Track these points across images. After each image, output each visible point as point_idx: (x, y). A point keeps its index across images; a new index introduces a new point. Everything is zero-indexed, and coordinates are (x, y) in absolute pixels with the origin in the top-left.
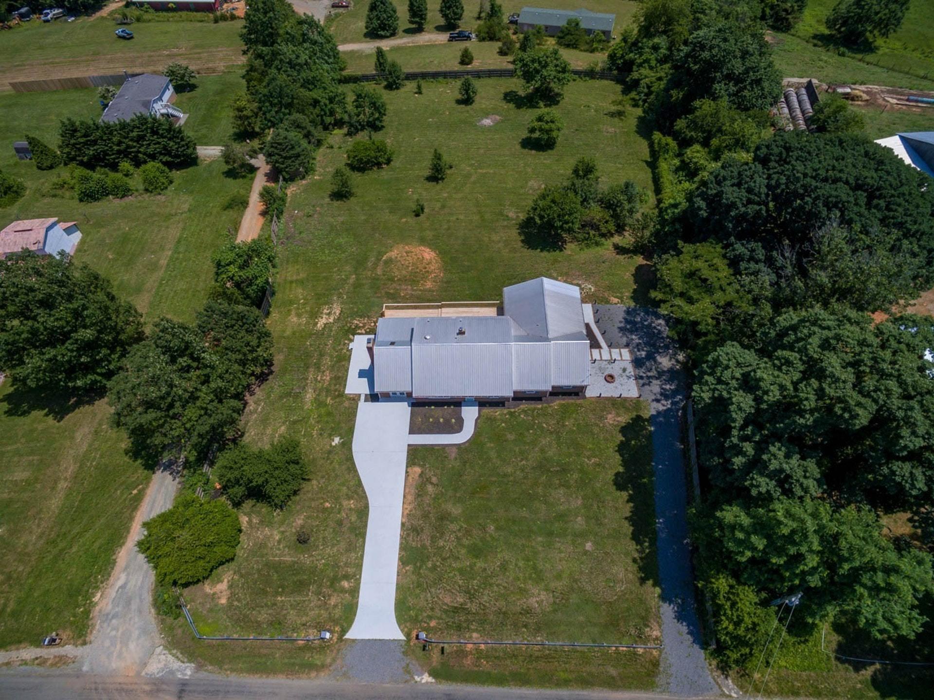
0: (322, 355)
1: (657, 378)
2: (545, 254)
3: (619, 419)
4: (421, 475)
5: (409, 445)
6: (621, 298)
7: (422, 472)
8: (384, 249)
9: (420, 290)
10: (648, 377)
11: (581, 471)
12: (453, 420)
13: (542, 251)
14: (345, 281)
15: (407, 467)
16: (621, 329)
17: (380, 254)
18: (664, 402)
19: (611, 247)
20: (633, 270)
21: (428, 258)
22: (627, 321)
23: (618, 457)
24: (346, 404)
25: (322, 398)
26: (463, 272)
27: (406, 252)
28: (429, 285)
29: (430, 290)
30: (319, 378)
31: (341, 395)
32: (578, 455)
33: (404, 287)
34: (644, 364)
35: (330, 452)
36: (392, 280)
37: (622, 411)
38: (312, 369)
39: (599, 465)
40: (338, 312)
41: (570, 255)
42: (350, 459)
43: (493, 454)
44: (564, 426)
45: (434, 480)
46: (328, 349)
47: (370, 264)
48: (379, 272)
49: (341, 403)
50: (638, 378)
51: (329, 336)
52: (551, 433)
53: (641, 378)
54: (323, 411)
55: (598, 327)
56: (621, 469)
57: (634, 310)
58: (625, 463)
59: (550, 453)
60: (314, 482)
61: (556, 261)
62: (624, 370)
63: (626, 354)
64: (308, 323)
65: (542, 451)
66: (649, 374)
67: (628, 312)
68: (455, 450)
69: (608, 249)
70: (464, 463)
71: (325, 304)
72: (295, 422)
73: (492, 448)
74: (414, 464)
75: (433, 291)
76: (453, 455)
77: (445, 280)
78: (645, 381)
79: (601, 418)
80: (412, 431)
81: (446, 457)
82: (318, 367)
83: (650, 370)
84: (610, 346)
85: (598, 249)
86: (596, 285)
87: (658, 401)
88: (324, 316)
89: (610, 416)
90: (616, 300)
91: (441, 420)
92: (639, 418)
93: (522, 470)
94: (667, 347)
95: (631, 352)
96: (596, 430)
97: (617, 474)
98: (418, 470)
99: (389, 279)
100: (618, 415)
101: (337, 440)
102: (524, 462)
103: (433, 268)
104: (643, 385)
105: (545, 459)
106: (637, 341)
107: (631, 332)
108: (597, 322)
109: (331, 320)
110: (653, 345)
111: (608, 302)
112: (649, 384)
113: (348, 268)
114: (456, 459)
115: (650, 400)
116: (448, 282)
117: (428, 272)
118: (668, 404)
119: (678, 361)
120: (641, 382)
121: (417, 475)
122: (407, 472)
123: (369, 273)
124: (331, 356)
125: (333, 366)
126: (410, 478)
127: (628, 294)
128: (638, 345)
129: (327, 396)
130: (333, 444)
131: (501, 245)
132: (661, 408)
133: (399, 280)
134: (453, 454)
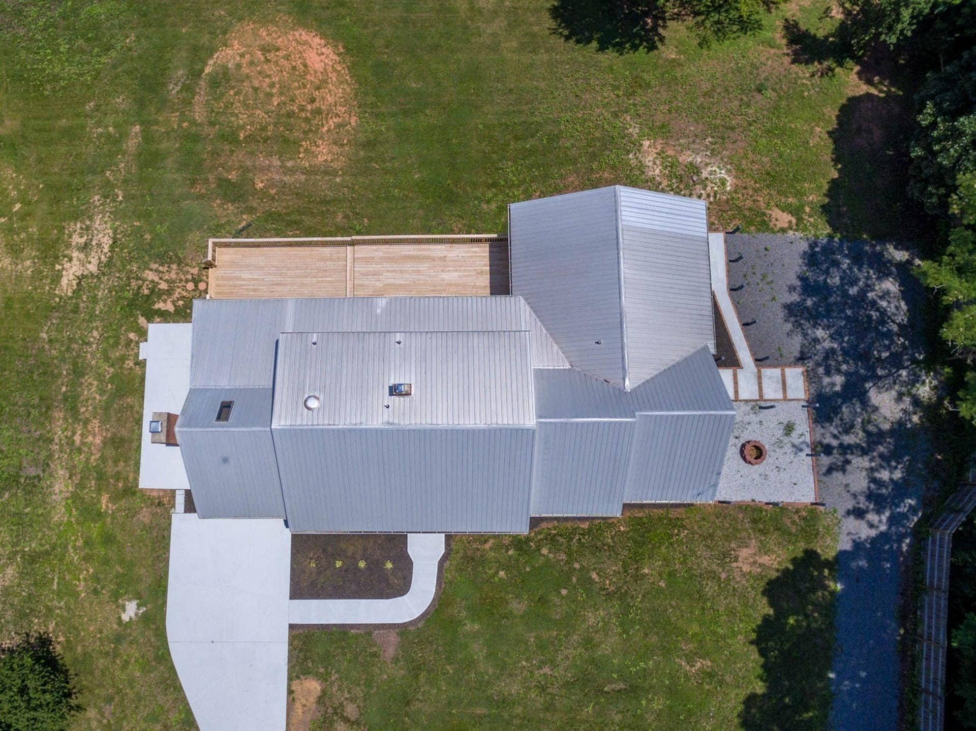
0: (78, 372)
1: (864, 452)
2: (609, 57)
3: (765, 560)
4: (321, 700)
5: (292, 627)
6: (796, 212)
7: (324, 692)
8: (205, 39)
9: (305, 171)
10: (845, 449)
11: (672, 692)
12: (389, 565)
13: (602, 48)
14: (115, 141)
15: (290, 679)
16: (791, 310)
17: (200, 54)
18: (872, 517)
19: (779, 38)
20: (831, 113)
21: (319, 66)
22: (807, 287)
23: (754, 658)
24: (145, 516)
25: (88, 494)
26: (406, 113)
27: (265, 49)
28: (324, 153)
29: (328, 172)
30: (77, 438)
31: (131, 490)
32: (667, 652)
33: (262, 160)
34: (836, 410)
35: (118, 639)
36: (230, 137)
37: (772, 539)
38: (58, 415)
39: (711, 675)
40: (107, 242)
41: (675, 63)
42: (163, 657)
43: (478, 650)
44: (638, 578)
45: (351, 710)
46: (92, 357)
47: (174, 89)
48: (199, 114)
49: (132, 513)
50: (820, 449)
51: (92, 317)
52: (609, 596)
53: (828, 450)
54: (95, 530)
55: (736, 304)
56: (760, 688)
57: (828, 250)
58: (769, 671)
59: (605, 649)
60: (91, 713)
61: (638, 84)
62: (789, 429)
63: (796, 377)
64: (37, 275)
65: (588, 643)
66: (849, 439)
67: (812, 258)
68: (393, 638)
69: (771, 44)
70: (415, 670)
71: (75, 217)
72: (32, 559)
73: (475, 635)
74: (306, 672)
75: (335, 173)
76: (391, 651)
77: (362, 137)
78: (836, 458)
79: (726, 557)
80: (298, 591)
81: (375, 655)
82: (72, 404)
83: (848, 429)
84: (761, 361)
85: (747, 42)
86: (739, 171)
87: (859, 513)
88: (75, 254)
89: (744, 553)
90: (783, 219)
91: (362, 564)
92: (811, 557)
93: (543, 689)
94: (895, 362)
95: (810, 377)
96: (710, 588)
97: (750, 700)
98: (313, 686)
99: (223, 137)
100: (763, 549)
101: (131, 610)
102: (546, 670)
103: (330, 99)
104: (830, 470)
105: (593, 661)
106: (827, 345)
107: (814, 317)
108: (734, 290)
109: (93, 268)
110: (864, 357)
111: (764, 225)
112: (842, 467)
113: (120, 101)
114: (396, 660)
115: (841, 512)
116: (369, 144)
117: (318, 112)
118: (880, 521)
119: (916, 402)
120: (825, 460)
121: (312, 699)
122: (290, 692)
123: (175, 118)
124: (100, 377)
125: (106, 409)
126: (299, 710)
127: (816, 197)
128: (829, 354)
129: (99, 490)
130: (125, 617)
131: (499, 25)
132: (865, 532)
133: (250, 138)
134: (391, 647)
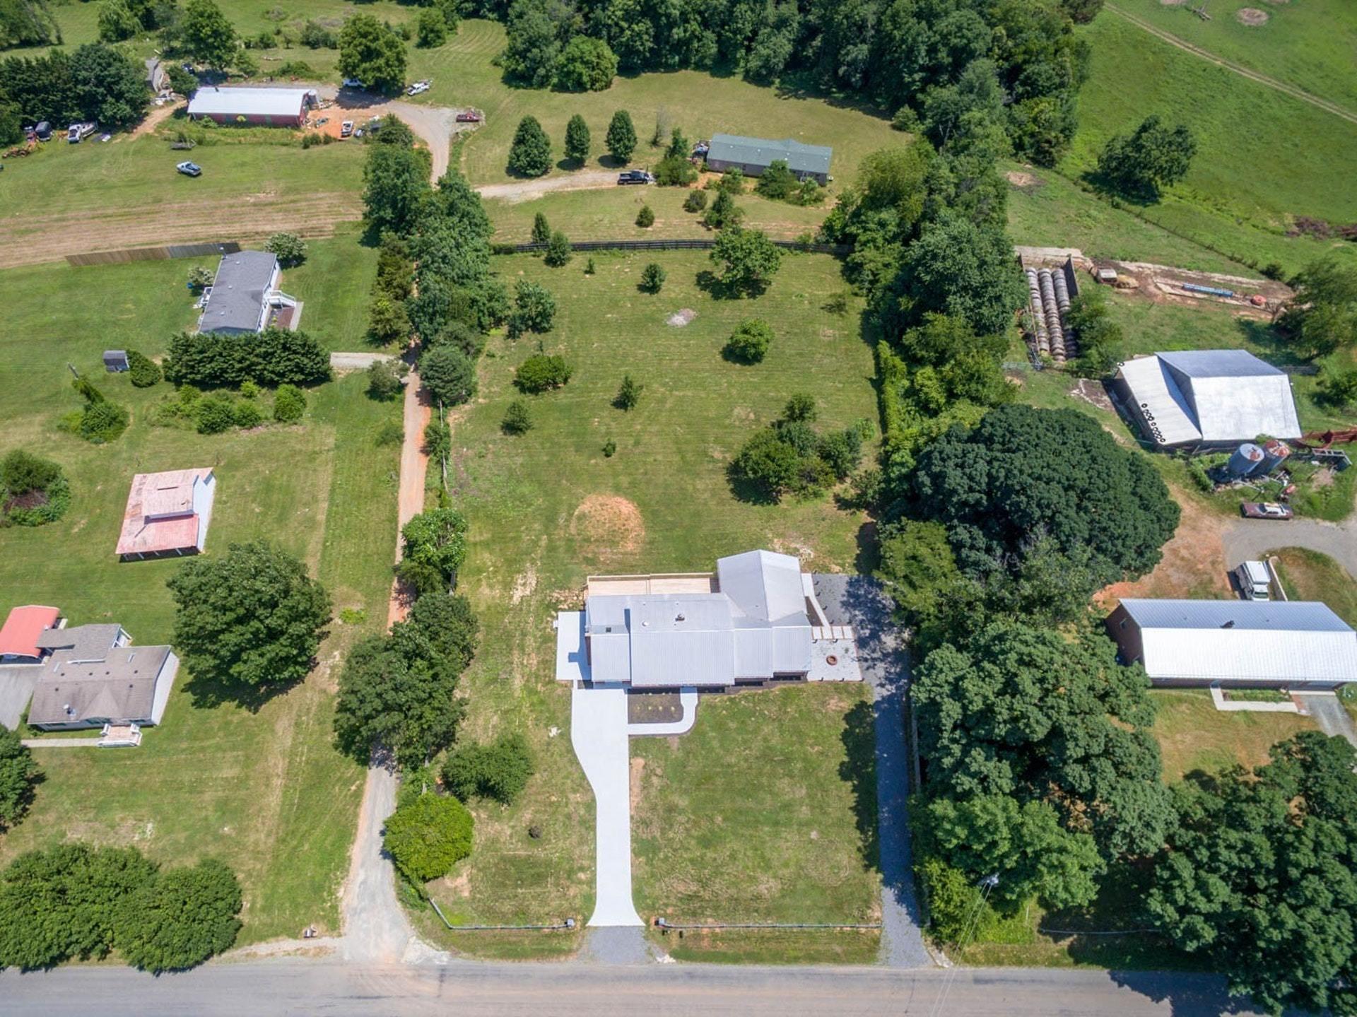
0: (524, 635)
1: (882, 661)
2: (757, 507)
3: (842, 704)
4: (644, 767)
5: (630, 735)
6: (843, 566)
7: (646, 763)
8: (574, 501)
9: (622, 554)
10: (874, 659)
11: (805, 760)
12: (673, 708)
13: (754, 504)
14: (535, 543)
15: (630, 758)
16: (844, 604)
17: (572, 507)
18: (888, 687)
19: (831, 499)
20: (856, 529)
21: (626, 511)
22: (850, 594)
23: (842, 746)
24: (559, 691)
25: (532, 684)
26: (667, 530)
27: (601, 505)
28: (630, 547)
29: (632, 554)
30: (525, 662)
31: (552, 681)
32: (801, 743)
33: (602, 549)
34: (868, 643)
35: (549, 744)
36: (587, 540)
37: (844, 696)
38: (516, 652)
39: (822, 753)
40: (534, 583)
41: (786, 510)
42: (570, 749)
43: (715, 744)
44: (786, 712)
45: (659, 771)
46: (530, 628)
47: (561, 521)
48: (573, 530)
49: (554, 690)
50: (862, 659)
51: (529, 612)
52: (773, 720)
53: (866, 660)
54: (535, 699)
55: (819, 601)
56: (846, 759)
57: (857, 581)
58: (850, 753)
59: (773, 742)
60: (537, 776)
61: (770, 518)
62: (847, 651)
63: (848, 630)
64: (502, 596)
65: (765, 740)
66: (875, 655)
67: (851, 584)
68: (677, 740)
69: (828, 502)
70: (688, 753)
71: (519, 572)
72: (506, 712)
73: (714, 737)
74: (637, 755)
75: (635, 555)
76: (676, 746)
77: (647, 540)
78: (870, 663)
79: (824, 703)
80: (631, 721)
81: (668, 747)
82: (522, 648)
83: (874, 651)
84: (831, 623)
85: (817, 501)
86: (816, 550)
87: (882, 685)
88: (519, 587)
89: (832, 701)
90: (837, 568)
91: (660, 708)
92: (863, 705)
93: (746, 760)
94: (892, 625)
95: (855, 630)
96: (818, 716)
97: (842, 764)
98: (641, 761)
99: (585, 540)
100: (841, 700)
101: (554, 731)
102: (747, 752)
103: (632, 524)
104: (868, 668)
105: (768, 748)
106: (861, 617)
107: (854, 606)
108: (818, 595)
109: (528, 593)
110: (877, 622)
111: (829, 571)
112: (874, 667)
113: (536, 526)
114: (678, 749)
115: (874, 685)
116: (651, 543)
117: (627, 529)
118: (892, 689)
119: (903, 641)
120: (865, 665)
121: (640, 767)
122: (630, 764)
123: (562, 533)
124: (535, 636)
125: (538, 648)
126: (634, 771)
127: (850, 560)
128: (862, 621)
129: (537, 683)
130: (551, 735)
131: (707, 495)
132: (885, 693)
133: (596, 541)
134: (675, 744)
